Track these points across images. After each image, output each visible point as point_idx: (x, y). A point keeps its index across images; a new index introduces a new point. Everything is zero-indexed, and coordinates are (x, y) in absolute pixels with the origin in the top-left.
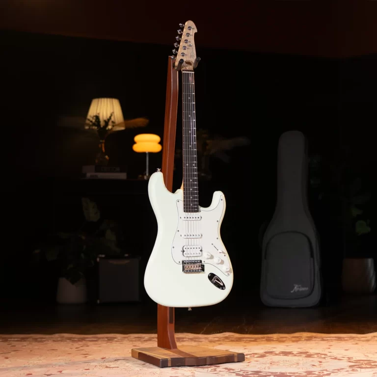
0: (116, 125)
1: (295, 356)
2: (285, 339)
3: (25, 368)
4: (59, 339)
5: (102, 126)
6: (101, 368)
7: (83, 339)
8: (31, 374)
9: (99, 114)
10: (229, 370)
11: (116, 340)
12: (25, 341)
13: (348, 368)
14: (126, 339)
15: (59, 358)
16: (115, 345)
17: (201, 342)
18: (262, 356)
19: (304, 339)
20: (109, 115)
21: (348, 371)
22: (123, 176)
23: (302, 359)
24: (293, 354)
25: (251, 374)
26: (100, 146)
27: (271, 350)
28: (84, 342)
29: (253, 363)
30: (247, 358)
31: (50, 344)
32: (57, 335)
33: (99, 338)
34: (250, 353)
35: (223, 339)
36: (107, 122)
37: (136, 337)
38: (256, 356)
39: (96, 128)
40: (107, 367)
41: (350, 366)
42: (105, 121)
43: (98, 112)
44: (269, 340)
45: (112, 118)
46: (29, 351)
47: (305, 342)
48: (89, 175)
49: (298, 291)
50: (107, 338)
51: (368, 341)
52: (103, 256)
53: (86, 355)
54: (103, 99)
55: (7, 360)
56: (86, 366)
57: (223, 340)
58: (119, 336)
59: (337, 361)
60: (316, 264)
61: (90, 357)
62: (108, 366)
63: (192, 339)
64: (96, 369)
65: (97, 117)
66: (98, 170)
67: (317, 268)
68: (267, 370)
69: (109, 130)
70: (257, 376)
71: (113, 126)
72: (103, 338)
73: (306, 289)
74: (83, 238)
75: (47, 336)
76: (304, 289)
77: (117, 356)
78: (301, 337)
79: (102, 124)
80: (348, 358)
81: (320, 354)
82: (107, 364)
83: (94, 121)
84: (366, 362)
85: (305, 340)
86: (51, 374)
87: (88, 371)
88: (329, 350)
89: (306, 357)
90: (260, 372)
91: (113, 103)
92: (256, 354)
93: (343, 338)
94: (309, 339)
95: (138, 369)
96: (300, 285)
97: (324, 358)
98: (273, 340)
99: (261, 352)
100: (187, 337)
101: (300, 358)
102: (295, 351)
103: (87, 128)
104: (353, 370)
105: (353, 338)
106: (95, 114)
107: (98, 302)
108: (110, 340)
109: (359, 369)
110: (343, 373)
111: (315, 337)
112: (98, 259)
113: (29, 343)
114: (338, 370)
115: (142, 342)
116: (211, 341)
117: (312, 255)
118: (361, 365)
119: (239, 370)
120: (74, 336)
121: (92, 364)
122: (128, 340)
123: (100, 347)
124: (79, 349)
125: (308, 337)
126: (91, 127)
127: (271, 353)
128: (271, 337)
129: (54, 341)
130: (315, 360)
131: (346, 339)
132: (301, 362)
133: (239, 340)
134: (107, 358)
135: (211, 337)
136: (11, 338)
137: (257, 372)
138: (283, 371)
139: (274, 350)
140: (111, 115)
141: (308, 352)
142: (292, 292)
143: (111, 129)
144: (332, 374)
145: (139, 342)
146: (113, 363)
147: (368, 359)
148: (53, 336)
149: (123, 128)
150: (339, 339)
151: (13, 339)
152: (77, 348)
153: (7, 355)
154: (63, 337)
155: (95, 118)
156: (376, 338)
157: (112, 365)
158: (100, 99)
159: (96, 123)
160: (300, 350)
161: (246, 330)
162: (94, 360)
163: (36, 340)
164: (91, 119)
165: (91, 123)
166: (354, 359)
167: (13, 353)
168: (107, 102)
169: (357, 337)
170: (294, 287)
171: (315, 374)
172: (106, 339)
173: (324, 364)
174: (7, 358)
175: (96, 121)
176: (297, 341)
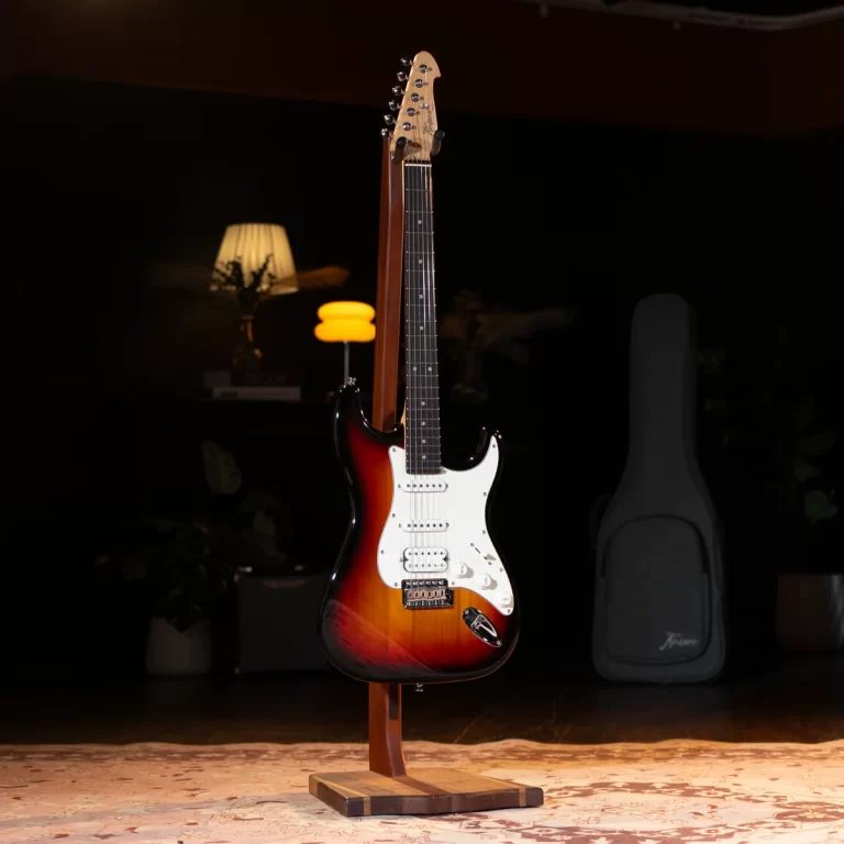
0: (278, 283)
1: (659, 792)
2: (639, 755)
3: (53, 820)
4: (140, 755)
5: (247, 285)
6: (223, 819)
7: (193, 755)
8: (66, 836)
9: (240, 258)
10: (508, 824)
11: (265, 756)
12: (64, 759)
13: (773, 820)
14: (289, 755)
15: (135, 798)
16: (261, 767)
17: (453, 761)
18: (585, 793)
19: (681, 755)
20: (262, 260)
21: (772, 828)
22: (293, 394)
23: (673, 801)
24: (654, 788)
25: (556, 834)
26: (242, 328)
27: (606, 781)
28: (194, 762)
29: (564, 809)
30: (550, 798)
31: (119, 766)
32: (136, 747)
33: (229, 753)
34: (558, 786)
35: (501, 753)
36: (257, 276)
37: (310, 751)
38: (573, 793)
39: (234, 288)
40: (236, 819)
41: (780, 816)
42: (253, 273)
43: (239, 254)
44: (604, 757)
45: (270, 266)
46: (69, 782)
47: (684, 760)
48: (217, 392)
49: (676, 646)
50: (246, 752)
51: (823, 758)
52: (249, 569)
53: (193, 791)
54: (249, 227)
55: (17, 802)
56: (190, 816)
57: (503, 758)
58: (273, 748)
59: (749, 804)
60: (714, 586)
61: (202, 796)
62: (240, 816)
63: (432, 756)
64: (211, 824)
65: (236, 266)
66: (238, 380)
67: (717, 595)
68: (593, 825)
69: (262, 292)
70: (570, 838)
71: (271, 284)
72: (236, 752)
73: (694, 642)
74: (204, 530)
75: (115, 749)
76: (686, 642)
77: (264, 794)
78: (675, 750)
79: (248, 280)
80: (776, 797)
81: (713, 787)
82: (239, 812)
83: (229, 273)
84: (814, 807)
85: (684, 756)
86: (111, 835)
87: (195, 826)
88: (736, 781)
89: (683, 795)
90: (577, 829)
91: (271, 234)
92: (571, 788)
93: (769, 751)
94: (693, 754)
95: (305, 822)
96: (679, 635)
97: (723, 797)
98: (613, 757)
99: (584, 783)
100: (423, 750)
101: (669, 798)
102: (659, 782)
103: (214, 288)
104: (785, 826)
105: (790, 752)
106: (232, 259)
107: (237, 671)
108: (252, 756)
109: (798, 824)
110: (762, 831)
111: (707, 751)
112: (236, 578)
113: (71, 763)
114: (752, 825)
115: (321, 761)
116: (475, 760)
117: (706, 569)
118: (803, 812)
119: (531, 825)
120: (173, 747)
121: (205, 812)
122: (293, 757)
123: (228, 772)
124: (183, 777)
125: (690, 750)
126: (224, 288)
127: (604, 786)
128: (608, 751)
129: (127, 759)
130: (702, 803)
131: (774, 754)
132: (670, 808)
133: (537, 756)
134: (239, 797)
135: (475, 749)
136: (34, 753)
137: (569, 830)
138: (628, 827)
139: (613, 779)
140: (267, 260)
141: (687, 785)
142: (662, 648)
143: (268, 290)
144: (737, 835)
145: (316, 762)
146: (251, 809)
147: (821, 800)
148: (127, 748)
149: (293, 290)
150: (760, 754)
151: (36, 756)
152: (176, 775)
153: (19, 792)
154: (147, 751)
155: (231, 267)
156: (843, 753)
157: (250, 813)
158: (243, 227)
159: (234, 278)
160: (670, 780)
161: (556, 734)
162: (210, 803)
163: (87, 757)
164: (223, 270)
165: (222, 279)
166: (790, 800)
167: (33, 786)
168: (259, 231)
169: (801, 751)
170: (667, 638)
171: (699, 834)
172: (244, 755)
173: (720, 812)
174: (18, 798)
175: (233, 273)
176: (664, 759)
